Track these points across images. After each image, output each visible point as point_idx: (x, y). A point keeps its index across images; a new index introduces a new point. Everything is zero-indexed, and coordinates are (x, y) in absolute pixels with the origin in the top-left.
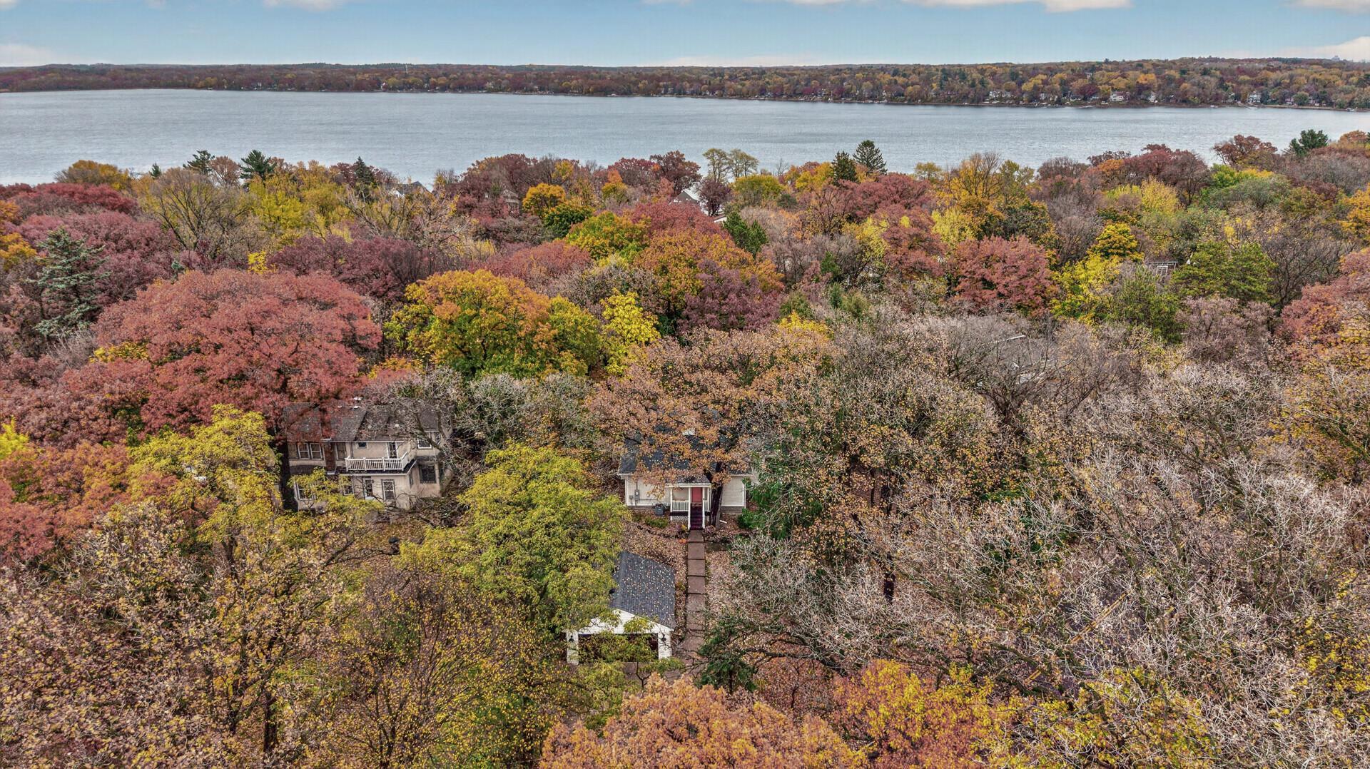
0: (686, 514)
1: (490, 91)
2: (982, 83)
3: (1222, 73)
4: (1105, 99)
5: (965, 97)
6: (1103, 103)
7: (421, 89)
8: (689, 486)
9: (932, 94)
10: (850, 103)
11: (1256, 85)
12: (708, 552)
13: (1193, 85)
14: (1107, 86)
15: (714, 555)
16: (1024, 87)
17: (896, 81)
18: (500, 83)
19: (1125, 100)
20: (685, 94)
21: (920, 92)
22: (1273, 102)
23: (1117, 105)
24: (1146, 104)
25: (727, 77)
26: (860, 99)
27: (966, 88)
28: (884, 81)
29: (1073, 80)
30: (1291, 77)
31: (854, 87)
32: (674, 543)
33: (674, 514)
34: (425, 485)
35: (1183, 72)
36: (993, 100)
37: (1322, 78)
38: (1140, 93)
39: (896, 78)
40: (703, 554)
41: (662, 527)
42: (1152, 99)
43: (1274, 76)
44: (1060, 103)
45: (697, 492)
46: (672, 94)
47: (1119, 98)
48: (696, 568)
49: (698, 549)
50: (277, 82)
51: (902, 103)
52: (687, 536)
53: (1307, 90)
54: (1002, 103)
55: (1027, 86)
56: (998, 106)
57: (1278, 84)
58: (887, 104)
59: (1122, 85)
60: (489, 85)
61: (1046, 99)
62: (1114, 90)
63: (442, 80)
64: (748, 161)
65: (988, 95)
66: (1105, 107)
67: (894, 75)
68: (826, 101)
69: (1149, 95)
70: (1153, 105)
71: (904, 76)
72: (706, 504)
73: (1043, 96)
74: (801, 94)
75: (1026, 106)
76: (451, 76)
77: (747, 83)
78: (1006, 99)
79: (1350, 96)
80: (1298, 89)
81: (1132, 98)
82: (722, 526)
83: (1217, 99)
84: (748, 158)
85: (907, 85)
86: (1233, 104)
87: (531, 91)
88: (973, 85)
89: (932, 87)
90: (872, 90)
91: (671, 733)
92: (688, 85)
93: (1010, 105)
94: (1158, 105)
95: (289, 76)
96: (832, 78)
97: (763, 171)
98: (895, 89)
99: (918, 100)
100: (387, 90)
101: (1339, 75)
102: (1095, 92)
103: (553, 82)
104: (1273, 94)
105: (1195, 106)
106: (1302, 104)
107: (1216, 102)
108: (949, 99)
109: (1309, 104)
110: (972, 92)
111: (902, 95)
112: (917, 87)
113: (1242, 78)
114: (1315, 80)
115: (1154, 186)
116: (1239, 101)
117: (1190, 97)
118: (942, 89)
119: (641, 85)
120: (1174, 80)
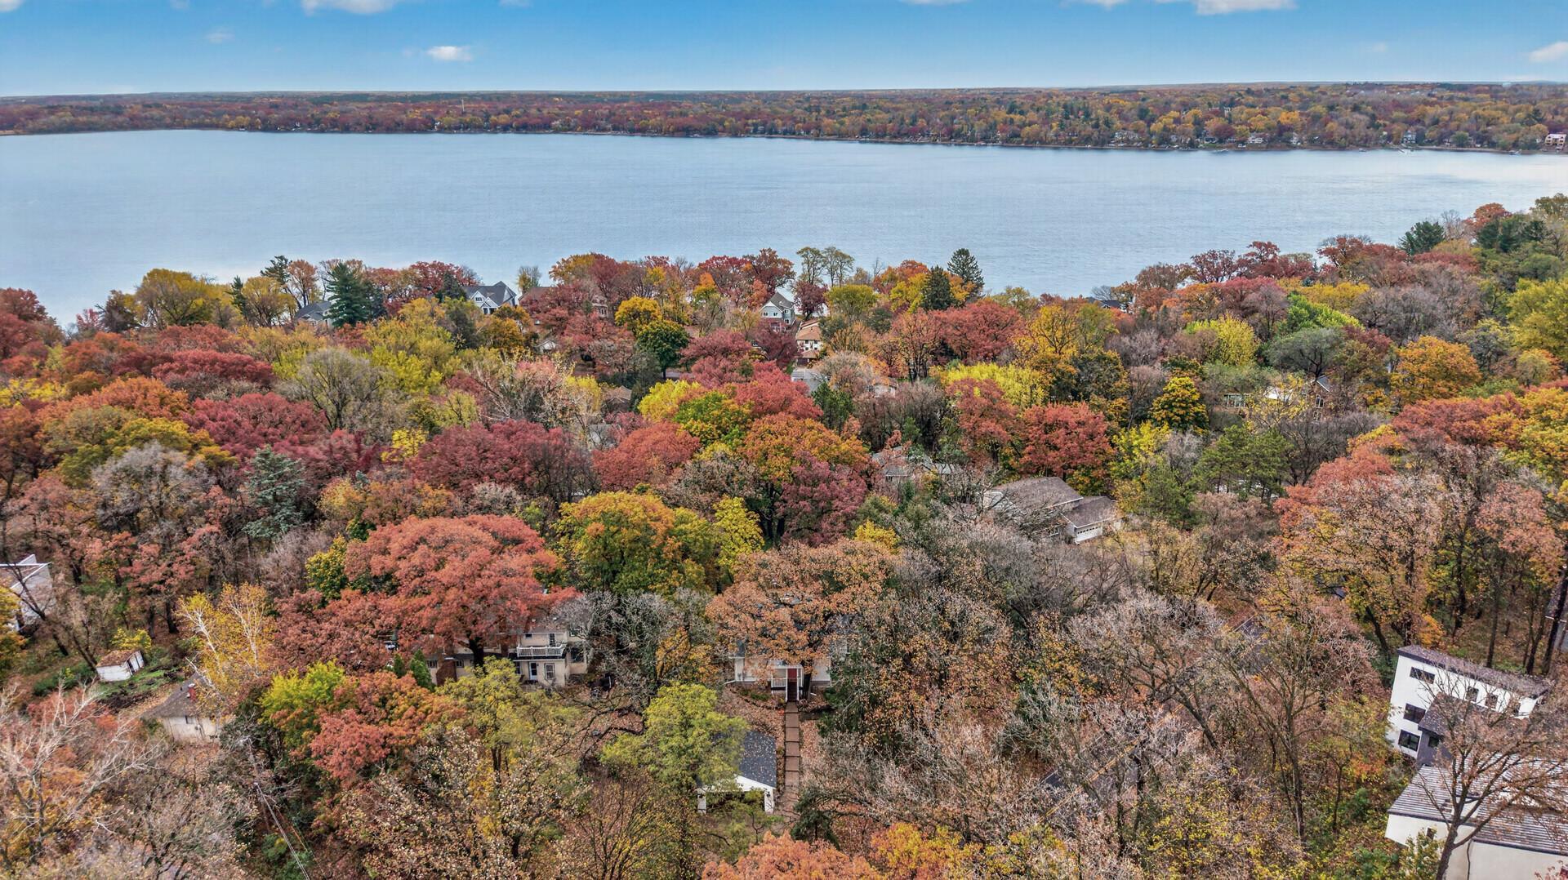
0: (783, 689)
1: (557, 131)
2: (1107, 123)
3: (1374, 108)
4: (1243, 142)
5: (1088, 140)
6: (1240, 146)
7: (480, 129)
8: (786, 667)
9: (1051, 134)
10: (961, 145)
11: (1410, 123)
12: (802, 721)
13: (1341, 124)
14: (1244, 127)
15: (806, 723)
16: (1153, 127)
17: (1012, 120)
18: (569, 121)
19: (1264, 142)
20: (776, 133)
21: (1038, 133)
22: (1430, 142)
23: (1255, 148)
24: (1289, 147)
25: (823, 112)
26: (971, 141)
27: (1089, 129)
28: (999, 119)
29: (1208, 118)
30: (1451, 113)
31: (966, 127)
32: (774, 714)
33: (774, 689)
34: (574, 665)
35: (1331, 108)
36: (1118, 142)
37: (1486, 113)
38: (1280, 134)
39: (1012, 116)
40: (797, 723)
41: (765, 700)
42: (1294, 141)
43: (1431, 110)
44: (1192, 146)
45: (792, 673)
46: (763, 133)
47: (1258, 141)
48: (792, 735)
49: (793, 719)
50: (318, 122)
51: (1018, 146)
52: (785, 708)
53: (1467, 130)
54: (1128, 145)
55: (1156, 127)
56: (1124, 149)
57: (1436, 122)
58: (1002, 146)
59: (1261, 125)
60: (556, 123)
61: (1178, 142)
62: (1252, 131)
63: (504, 119)
64: (844, 258)
65: (1113, 136)
66: (1242, 151)
67: (1010, 112)
68: (934, 143)
69: (1291, 138)
70: (1294, 148)
71: (1022, 113)
72: (800, 682)
73: (1174, 138)
74: (907, 135)
75: (1156, 150)
76: (514, 112)
77: (846, 119)
78: (1134, 141)
79: (1515, 136)
80: (1458, 128)
81: (1271, 140)
82: (812, 698)
83: (1366, 141)
84: (844, 256)
85: (1024, 125)
86: (1384, 146)
87: (602, 130)
88: (1097, 126)
89: (1051, 127)
90: (986, 131)
91: (779, 868)
92: (780, 122)
93: (1139, 149)
94: (1301, 148)
95: (331, 115)
96: (942, 114)
97: (860, 270)
98: (1011, 129)
99: (1036, 142)
100: (442, 130)
101: (1505, 110)
102: (1231, 133)
103: (628, 120)
104: (1430, 133)
105: (1342, 148)
106: (1461, 145)
107: (1365, 144)
108: (1071, 142)
109: (1469, 145)
110: (1096, 134)
111: (1019, 136)
112: (1035, 126)
113: (1396, 114)
114: (1477, 117)
115: (1230, 321)
116: (1392, 142)
117: (1336, 137)
118: (1062, 129)
119: (726, 124)
120: (1320, 117)
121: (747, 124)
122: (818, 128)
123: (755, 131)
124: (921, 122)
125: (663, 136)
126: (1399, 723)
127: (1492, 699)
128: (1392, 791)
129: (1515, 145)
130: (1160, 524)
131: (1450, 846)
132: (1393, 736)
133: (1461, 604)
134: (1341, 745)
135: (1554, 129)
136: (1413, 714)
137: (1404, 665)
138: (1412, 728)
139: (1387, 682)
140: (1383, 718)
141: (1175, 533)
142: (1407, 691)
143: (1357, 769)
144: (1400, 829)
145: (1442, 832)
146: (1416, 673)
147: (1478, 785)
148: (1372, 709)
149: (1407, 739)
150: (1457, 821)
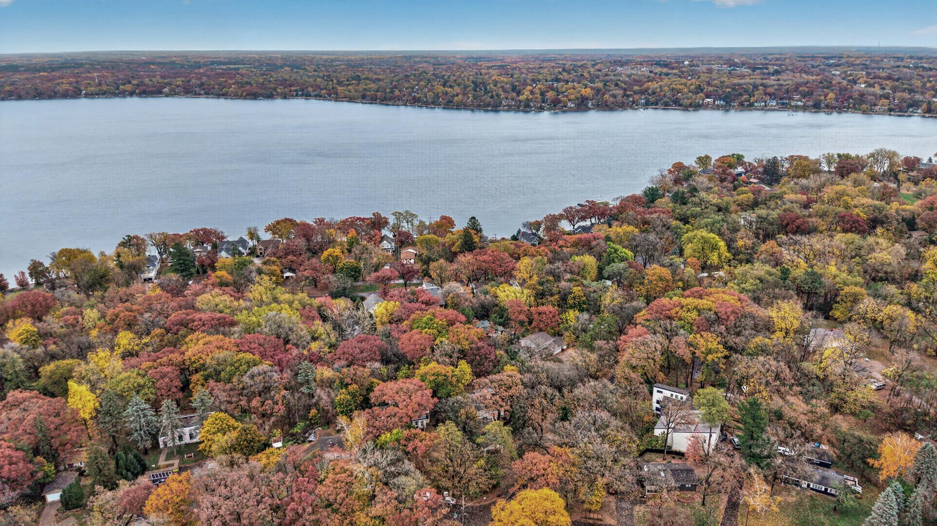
1: (167, 96)
2: (498, 95)
4: (566, 106)
5: (489, 105)
6: (564, 108)
7: (114, 95)
9: (469, 101)
10: (421, 107)
11: (642, 93)
13: (611, 95)
14: (565, 99)
17: (447, 92)
18: (174, 89)
19: (575, 107)
20: (310, 96)
21: (462, 101)
22: (652, 104)
23: (571, 110)
24: (586, 109)
25: (335, 81)
26: (426, 104)
27: (489, 98)
28: (440, 91)
29: (547, 90)
30: (661, 87)
31: (421, 95)
35: (605, 85)
36: (504, 106)
37: (677, 87)
38: (583, 102)
39: (446, 89)
42: (590, 105)
43: (652, 86)
44: (541, 109)
46: (302, 95)
47: (573, 105)
51: (452, 108)
53: (668, 98)
54: (509, 109)
55: (522, 97)
57: (654, 92)
58: (444, 108)
59: (573, 97)
60: (166, 90)
61: (534, 106)
62: (569, 100)
63: (128, 87)
64: (414, 216)
65: (501, 104)
66: (565, 112)
68: (406, 105)
69: (588, 103)
70: (590, 109)
73: (532, 104)
74: (390, 99)
75: (524, 111)
77: (351, 88)
78: (512, 105)
79: (690, 101)
80: (664, 96)
81: (579, 105)
85: (454, 95)
86: (631, 108)
87: (197, 95)
88: (492, 97)
89: (468, 97)
90: (434, 98)
92: (311, 90)
94: (593, 109)
96: (406, 85)
97: (421, 222)
98: (448, 97)
99: (460, 106)
100: (87, 96)
101: (685, 84)
102: (559, 101)
103: (214, 88)
104: (652, 99)
105: (611, 109)
106: (666, 106)
107: (623, 106)
108: (480, 106)
109: (670, 105)
110: (492, 102)
111: (451, 102)
112: (460, 96)
113: (636, 88)
114: (673, 89)
115: (588, 256)
116: (633, 105)
117: (609, 103)
118: (475, 99)
119: (278, 90)
120: (600, 90)
121: (291, 91)
122: (336, 93)
123: (297, 95)
124: (397, 92)
125: (239, 98)
126: (655, 405)
127: (677, 396)
128: (655, 423)
129: (691, 105)
130: (585, 351)
131: (668, 434)
132: (654, 408)
133: (669, 368)
134: (642, 413)
135: (708, 96)
136: (658, 402)
137: (655, 389)
138: (658, 406)
139: (651, 393)
140: (651, 405)
141: (589, 354)
142: (657, 396)
143: (646, 419)
144: (657, 432)
145: (666, 431)
146: (658, 391)
147: (672, 419)
148: (648, 403)
149: (657, 409)
150: (669, 428)
